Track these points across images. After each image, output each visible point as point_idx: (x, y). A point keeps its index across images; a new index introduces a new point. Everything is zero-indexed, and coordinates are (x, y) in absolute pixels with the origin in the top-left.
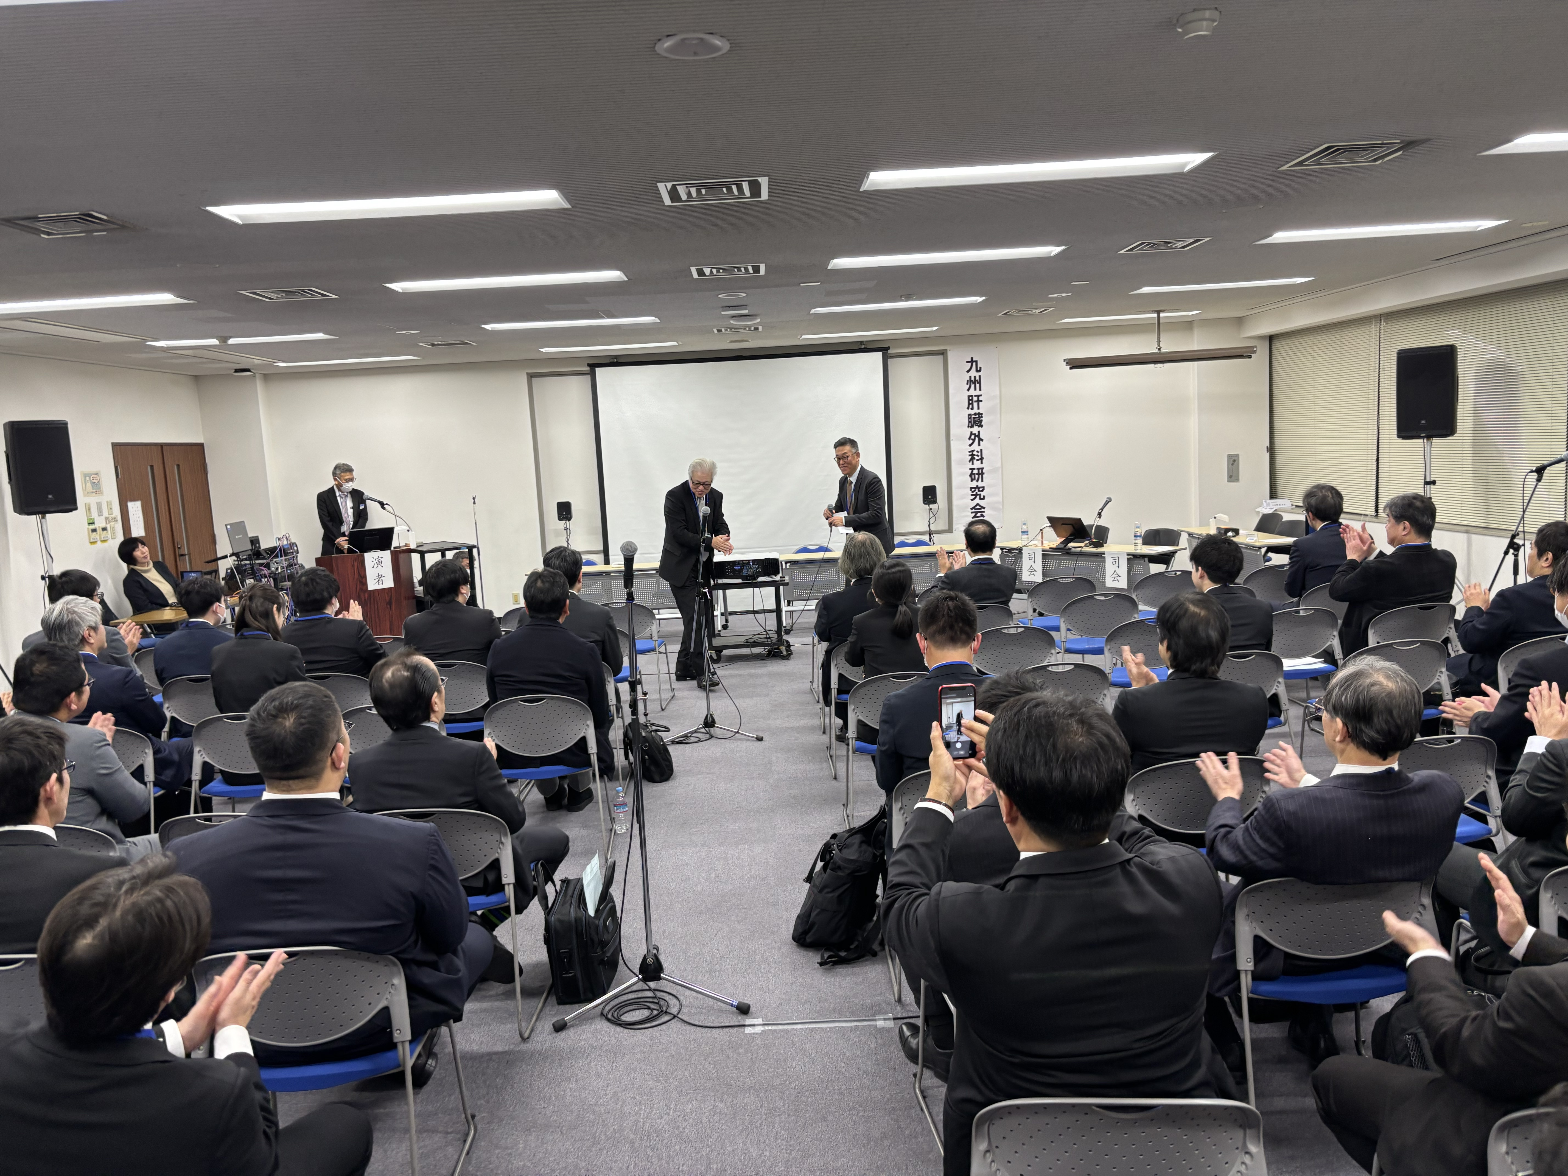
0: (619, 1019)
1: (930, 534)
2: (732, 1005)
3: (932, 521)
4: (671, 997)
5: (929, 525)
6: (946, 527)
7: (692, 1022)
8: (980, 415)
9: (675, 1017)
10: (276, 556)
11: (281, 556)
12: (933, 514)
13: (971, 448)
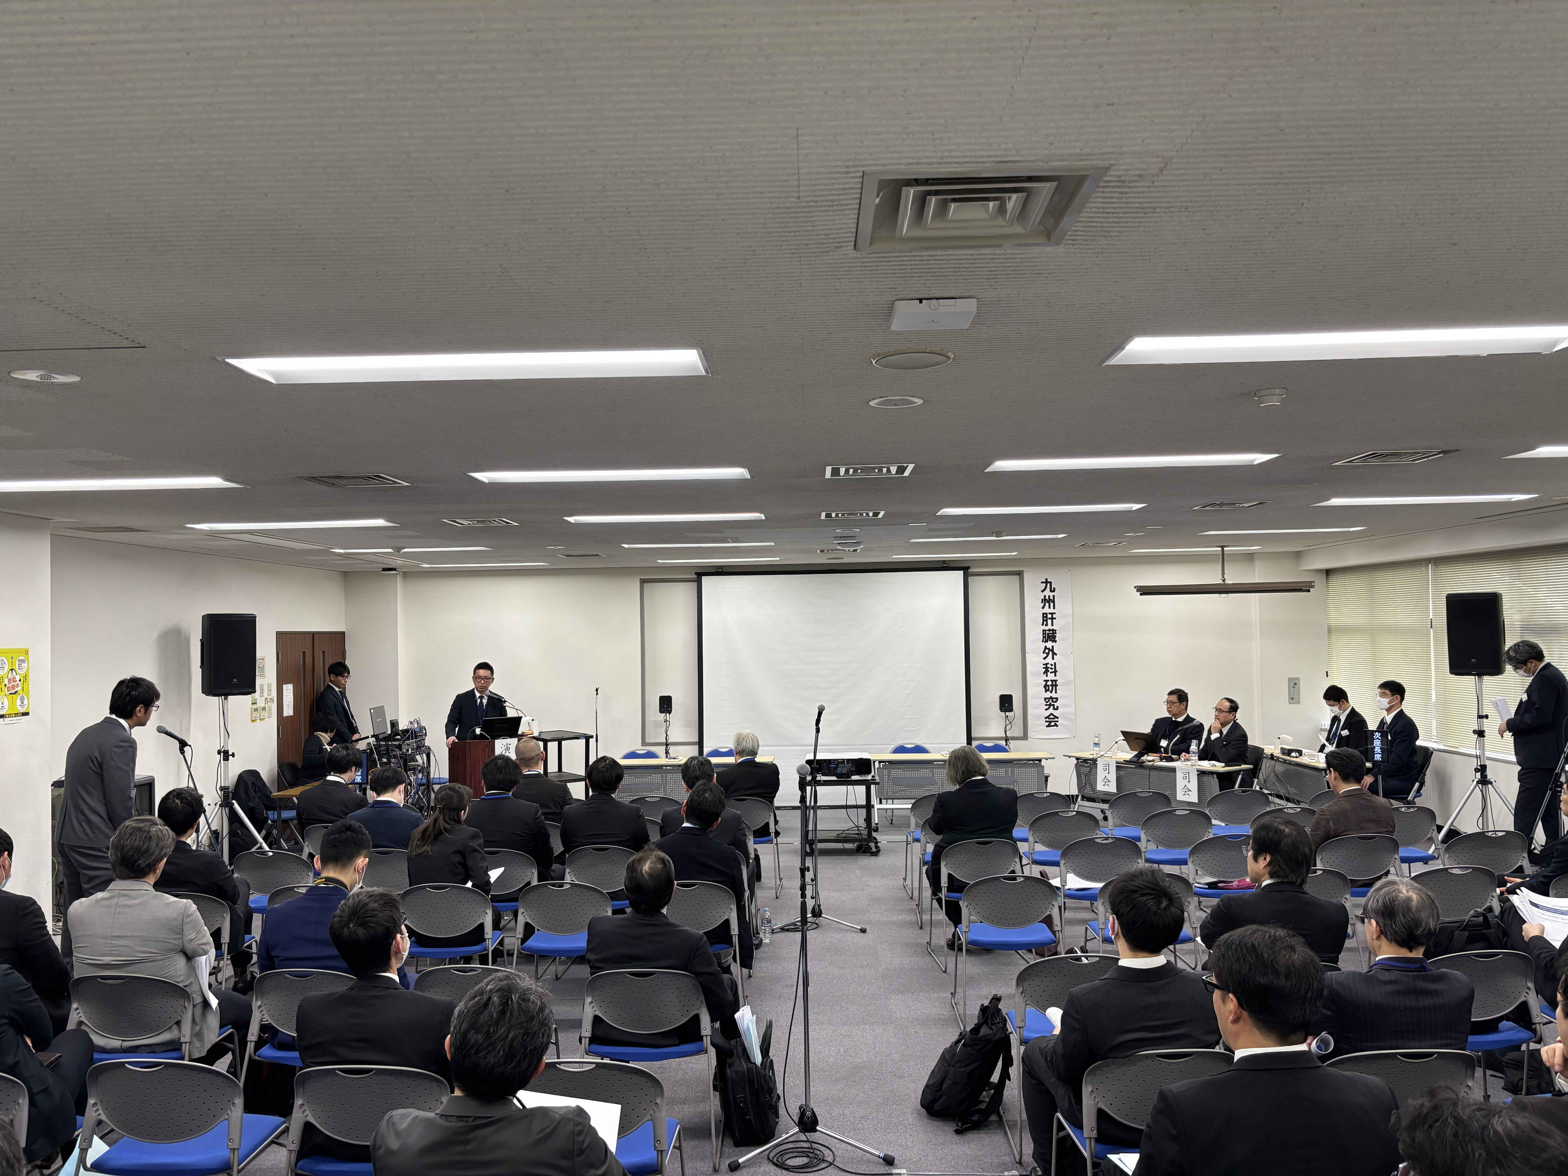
0: (783, 1163)
1: (1007, 739)
2: (879, 1157)
3: (1008, 728)
4: (824, 1148)
5: (1005, 732)
6: (1022, 735)
7: (846, 1169)
8: (1054, 631)
9: (831, 1164)
10: (408, 739)
11: (412, 739)
12: (1009, 722)
13: (1046, 661)
